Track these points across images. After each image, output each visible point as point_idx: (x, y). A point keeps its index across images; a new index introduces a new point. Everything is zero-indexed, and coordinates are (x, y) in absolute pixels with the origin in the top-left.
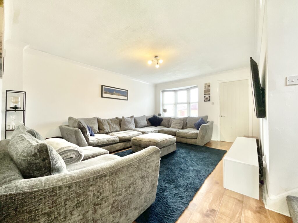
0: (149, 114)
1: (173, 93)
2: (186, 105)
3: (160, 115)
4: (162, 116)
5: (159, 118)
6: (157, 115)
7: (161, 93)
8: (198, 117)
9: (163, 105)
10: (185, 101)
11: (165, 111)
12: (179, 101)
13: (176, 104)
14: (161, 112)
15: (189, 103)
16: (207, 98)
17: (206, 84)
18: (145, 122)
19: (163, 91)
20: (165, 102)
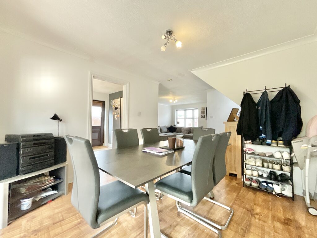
0: (168, 125)
1: (184, 111)
2: (192, 119)
3: (175, 125)
4: (176, 126)
5: (174, 127)
6: (173, 126)
7: (176, 111)
8: (198, 127)
9: (177, 119)
10: (191, 116)
11: (178, 123)
12: (187, 117)
13: (185, 118)
14: (176, 124)
15: (193, 118)
16: (203, 116)
17: (202, 108)
18: (166, 130)
19: (177, 110)
20: (179, 117)
